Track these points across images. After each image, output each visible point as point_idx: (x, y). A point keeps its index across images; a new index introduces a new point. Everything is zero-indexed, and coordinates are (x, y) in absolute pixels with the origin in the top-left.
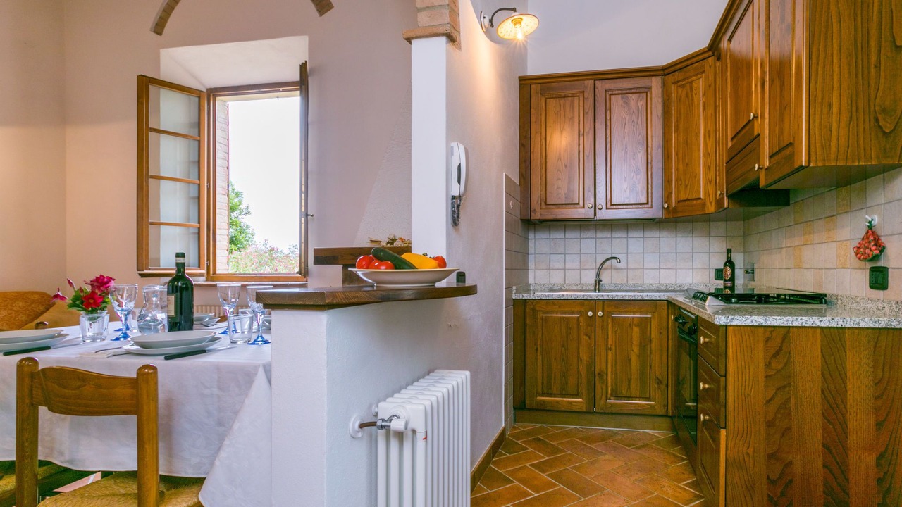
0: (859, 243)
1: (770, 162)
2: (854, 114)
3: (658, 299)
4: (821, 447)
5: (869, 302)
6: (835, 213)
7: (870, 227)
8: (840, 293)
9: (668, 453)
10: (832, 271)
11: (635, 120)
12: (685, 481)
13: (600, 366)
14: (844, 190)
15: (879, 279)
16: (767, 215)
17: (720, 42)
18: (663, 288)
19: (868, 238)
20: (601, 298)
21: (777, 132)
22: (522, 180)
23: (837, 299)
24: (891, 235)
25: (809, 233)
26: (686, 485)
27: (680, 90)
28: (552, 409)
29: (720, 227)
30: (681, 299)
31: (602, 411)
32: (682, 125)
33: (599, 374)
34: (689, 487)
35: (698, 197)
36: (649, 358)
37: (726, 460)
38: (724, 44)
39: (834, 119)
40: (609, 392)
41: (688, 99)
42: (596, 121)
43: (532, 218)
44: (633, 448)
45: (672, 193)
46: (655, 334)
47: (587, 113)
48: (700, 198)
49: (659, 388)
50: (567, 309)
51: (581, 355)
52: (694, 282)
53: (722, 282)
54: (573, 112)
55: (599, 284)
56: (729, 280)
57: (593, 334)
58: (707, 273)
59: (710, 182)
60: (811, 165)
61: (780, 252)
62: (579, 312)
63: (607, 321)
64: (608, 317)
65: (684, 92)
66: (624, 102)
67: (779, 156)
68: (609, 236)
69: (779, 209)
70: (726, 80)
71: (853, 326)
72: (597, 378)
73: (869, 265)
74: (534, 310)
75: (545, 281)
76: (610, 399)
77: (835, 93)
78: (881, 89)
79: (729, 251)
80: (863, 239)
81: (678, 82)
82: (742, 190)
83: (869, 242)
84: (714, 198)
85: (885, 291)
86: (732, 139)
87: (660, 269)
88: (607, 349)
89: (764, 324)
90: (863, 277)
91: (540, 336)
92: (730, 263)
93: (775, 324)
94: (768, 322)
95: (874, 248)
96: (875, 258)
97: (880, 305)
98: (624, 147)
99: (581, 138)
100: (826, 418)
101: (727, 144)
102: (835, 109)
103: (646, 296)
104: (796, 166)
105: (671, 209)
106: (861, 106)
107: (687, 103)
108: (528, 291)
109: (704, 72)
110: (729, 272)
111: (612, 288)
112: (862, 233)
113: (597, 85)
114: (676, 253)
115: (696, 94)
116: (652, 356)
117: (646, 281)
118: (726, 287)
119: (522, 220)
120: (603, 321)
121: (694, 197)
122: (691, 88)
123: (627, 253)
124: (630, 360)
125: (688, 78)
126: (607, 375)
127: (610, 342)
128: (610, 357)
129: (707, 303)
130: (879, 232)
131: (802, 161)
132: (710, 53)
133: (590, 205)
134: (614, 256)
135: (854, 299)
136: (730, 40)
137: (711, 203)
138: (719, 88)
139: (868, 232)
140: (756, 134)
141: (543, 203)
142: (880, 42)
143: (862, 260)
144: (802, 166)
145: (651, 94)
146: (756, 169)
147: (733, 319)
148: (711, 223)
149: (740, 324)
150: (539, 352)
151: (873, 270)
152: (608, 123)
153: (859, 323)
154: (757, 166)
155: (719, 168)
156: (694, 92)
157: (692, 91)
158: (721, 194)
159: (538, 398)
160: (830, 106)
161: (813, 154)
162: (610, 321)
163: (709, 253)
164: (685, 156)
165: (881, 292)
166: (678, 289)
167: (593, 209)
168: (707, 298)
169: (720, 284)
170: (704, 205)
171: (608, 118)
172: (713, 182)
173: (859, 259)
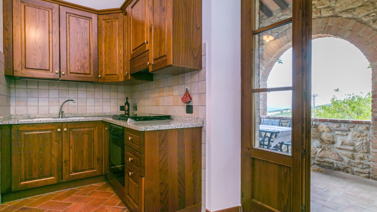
0: (183, 97)
1: (154, 62)
2: (187, 49)
3: (98, 120)
4: (177, 175)
5: (187, 118)
6: (173, 85)
7: (187, 91)
8: (175, 115)
9: (105, 192)
10: (171, 107)
11: (84, 32)
12: (117, 204)
13: (65, 157)
14: (176, 77)
15: (189, 109)
16: (143, 84)
17: (126, 7)
18: (97, 115)
19: (186, 95)
20: (66, 121)
21: (158, 50)
22: (6, 51)
23: (174, 117)
24: (194, 94)
25: (162, 92)
26: (118, 205)
27: (107, 24)
28: (33, 187)
29: (121, 88)
30: (110, 120)
31: (67, 181)
32: (107, 39)
33: (65, 161)
34: (120, 206)
35: (115, 74)
36: (93, 149)
37: (145, 190)
38: (128, 9)
39: (181, 49)
40: (71, 170)
41: (111, 29)
42: (60, 27)
43: (14, 75)
44: (87, 196)
45: (102, 70)
46: (96, 137)
47: (55, 21)
48: (116, 74)
49: (98, 162)
50: (43, 129)
51: (53, 153)
52: (111, 111)
53: (124, 111)
54: (45, 18)
55: (62, 114)
56: (127, 111)
57: (61, 141)
58: (117, 108)
59: (121, 68)
60: (174, 65)
61: (149, 99)
62: (52, 130)
63: (70, 133)
64: (70, 131)
65: (109, 25)
66: (77, 22)
67: (159, 60)
68: (67, 89)
69: (148, 82)
70: (130, 24)
71: (187, 127)
72: (63, 163)
73: (186, 105)
74: (18, 131)
75: (24, 112)
76: (71, 173)
77: (181, 39)
78: (194, 41)
79: (127, 98)
80: (184, 95)
81: (105, 20)
82: (137, 73)
83: (187, 96)
84: (123, 75)
85: (192, 114)
86: (133, 50)
87: (95, 106)
88: (70, 147)
89: (159, 129)
90: (183, 109)
91: (23, 146)
92: (127, 103)
93: (163, 129)
94: (161, 128)
95: (189, 98)
96: (189, 102)
97: (191, 119)
98: (77, 45)
99: (51, 35)
100: (179, 164)
101: (130, 52)
102: (181, 45)
103: (91, 119)
104: (168, 65)
105: (102, 78)
106: (188, 46)
107: (110, 30)
108: (10, 118)
109: (118, 18)
110: (127, 107)
111: (69, 116)
112: (184, 93)
113: (60, 7)
114: (103, 99)
115: (114, 28)
116: (94, 148)
117: (88, 112)
118: (126, 114)
119: (5, 75)
120: (67, 133)
121: (113, 74)
122: (112, 24)
123: (77, 98)
124: (83, 152)
125: (111, 19)
126: (70, 161)
127: (71, 144)
128: (71, 151)
129: (128, 121)
130: (190, 93)
131: (171, 63)
132: (121, 11)
133: (57, 72)
134: (70, 99)
135: (181, 117)
136: (132, 7)
137: (122, 77)
138: (126, 27)
139: (186, 93)
140: (147, 49)
141: (23, 67)
142: (193, 24)
143: (185, 103)
144: (171, 65)
145: (92, 21)
146: (148, 64)
147: (147, 128)
148: (118, 86)
149: (150, 130)
150: (22, 155)
151: (187, 106)
152: (68, 30)
153: (188, 126)
154: (148, 63)
155: (126, 62)
156: (114, 26)
157: (112, 26)
158: (127, 73)
159: (22, 183)
160: (180, 43)
161: (174, 61)
162: (71, 133)
163: (118, 99)
164: (109, 54)
165: (190, 114)
166: (104, 115)
167: (59, 74)
168: (128, 119)
169: (123, 113)
170: (118, 77)
171: (68, 27)
172: (123, 68)
173: (184, 102)
